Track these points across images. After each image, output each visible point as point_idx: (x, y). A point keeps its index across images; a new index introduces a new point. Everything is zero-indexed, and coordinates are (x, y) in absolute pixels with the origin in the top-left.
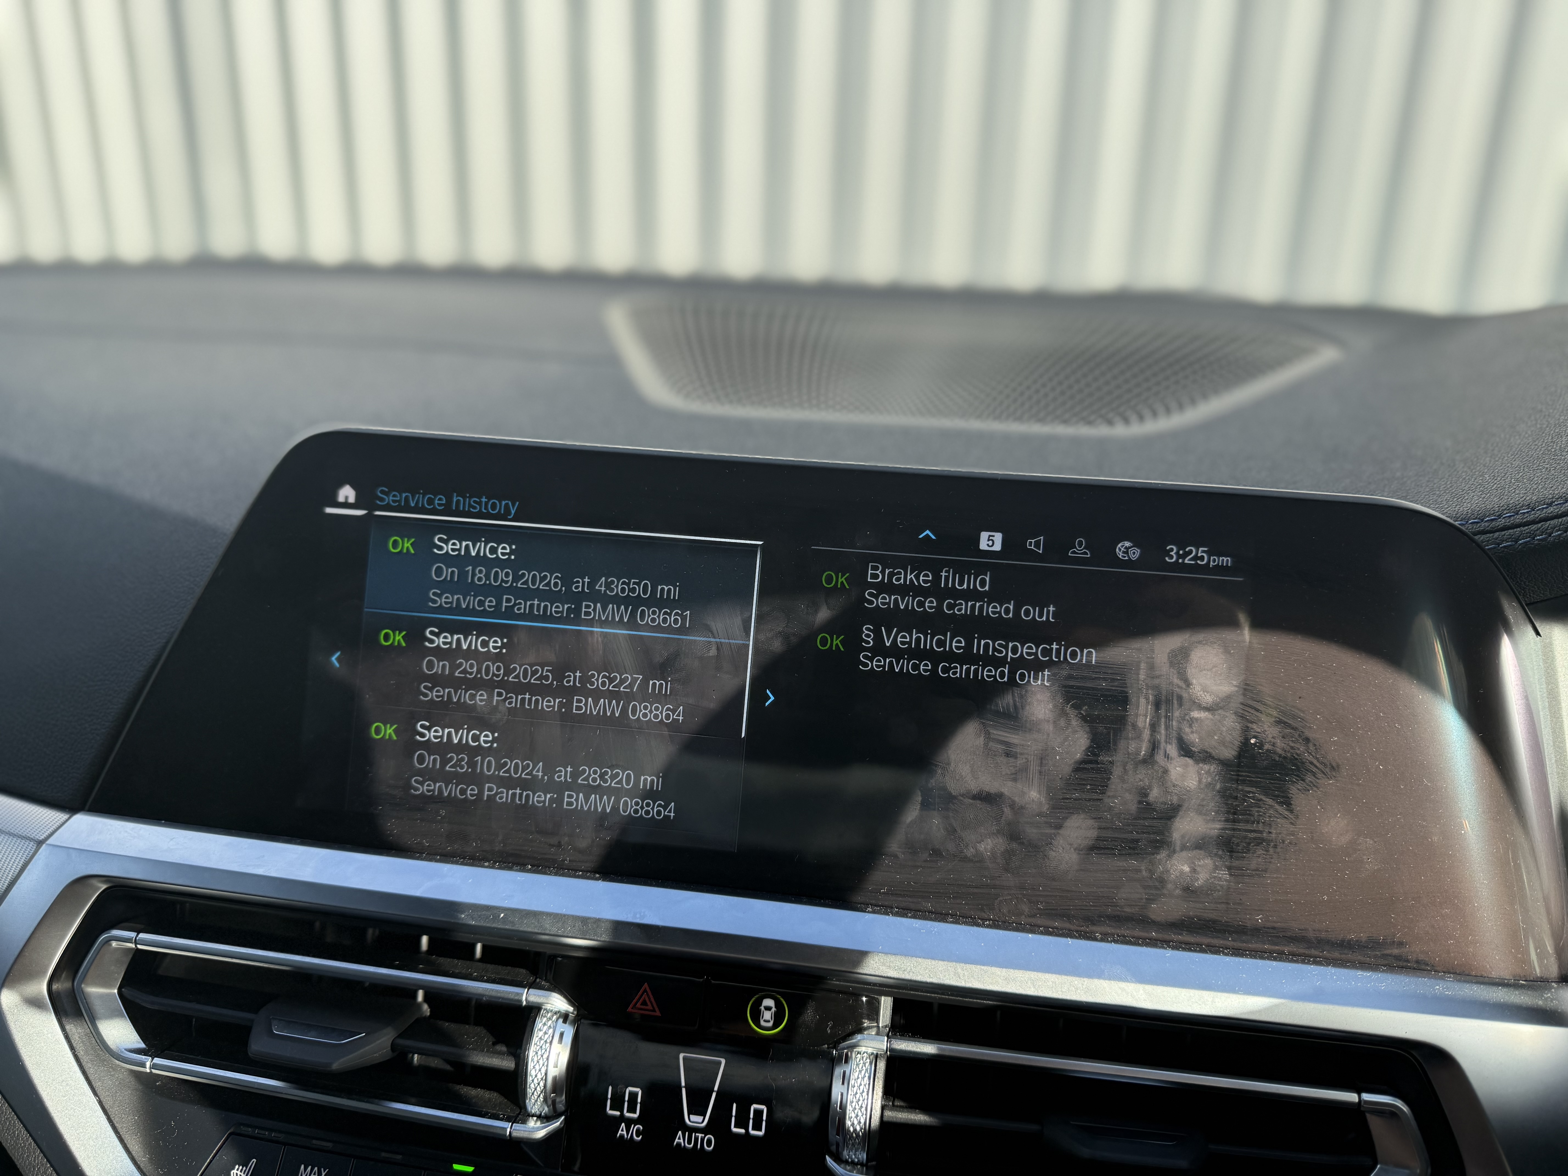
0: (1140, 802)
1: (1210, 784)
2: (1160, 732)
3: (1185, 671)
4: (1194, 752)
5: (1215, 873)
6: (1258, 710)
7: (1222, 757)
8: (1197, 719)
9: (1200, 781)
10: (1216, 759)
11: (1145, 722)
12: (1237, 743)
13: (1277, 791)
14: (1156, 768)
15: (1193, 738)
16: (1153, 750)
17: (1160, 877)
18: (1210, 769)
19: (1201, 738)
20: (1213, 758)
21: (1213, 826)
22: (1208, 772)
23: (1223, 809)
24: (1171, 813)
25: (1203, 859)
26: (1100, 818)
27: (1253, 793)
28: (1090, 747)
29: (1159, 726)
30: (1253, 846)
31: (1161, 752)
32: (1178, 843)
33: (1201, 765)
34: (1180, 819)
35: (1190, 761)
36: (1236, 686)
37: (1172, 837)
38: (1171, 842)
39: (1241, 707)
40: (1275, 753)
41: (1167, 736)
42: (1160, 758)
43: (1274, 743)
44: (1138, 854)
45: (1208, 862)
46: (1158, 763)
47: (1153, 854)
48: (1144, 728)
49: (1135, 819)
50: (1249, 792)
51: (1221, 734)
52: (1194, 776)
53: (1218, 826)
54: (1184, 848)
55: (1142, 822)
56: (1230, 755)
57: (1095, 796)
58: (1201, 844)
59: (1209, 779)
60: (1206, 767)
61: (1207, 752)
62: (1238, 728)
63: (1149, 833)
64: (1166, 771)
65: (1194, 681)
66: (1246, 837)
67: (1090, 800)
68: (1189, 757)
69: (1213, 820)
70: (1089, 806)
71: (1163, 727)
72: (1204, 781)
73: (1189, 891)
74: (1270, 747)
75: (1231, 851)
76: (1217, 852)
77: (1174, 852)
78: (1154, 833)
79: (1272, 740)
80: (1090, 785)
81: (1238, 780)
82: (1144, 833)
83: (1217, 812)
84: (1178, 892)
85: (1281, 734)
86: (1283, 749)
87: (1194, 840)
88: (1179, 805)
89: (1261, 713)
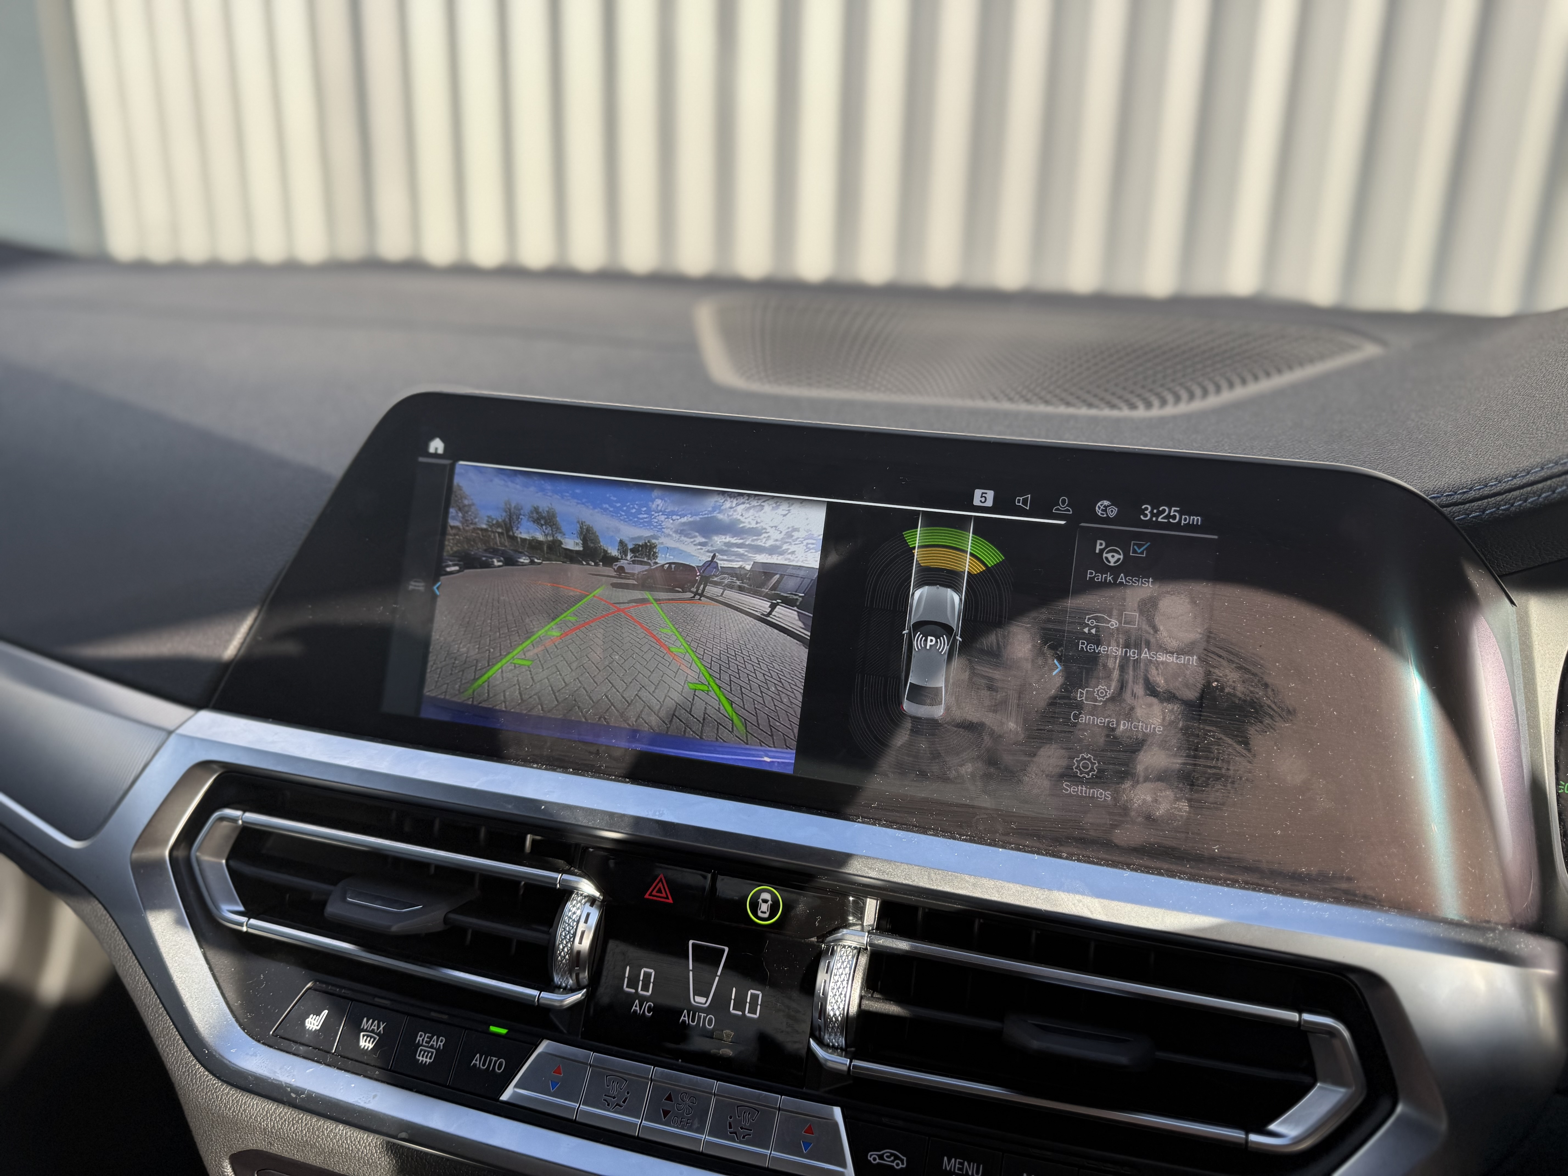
0: (1108, 736)
1: (1173, 722)
2: (1128, 674)
3: (1153, 618)
4: (1160, 692)
5: (1175, 804)
6: (1220, 656)
7: (1185, 698)
8: (1163, 663)
9: (1164, 719)
10: (1180, 700)
11: (1115, 663)
12: (1200, 686)
13: (1236, 731)
14: (1124, 705)
15: (1160, 681)
16: (1121, 688)
17: (1124, 805)
18: (1173, 709)
19: (1166, 681)
20: (1177, 698)
21: (1175, 761)
22: (1172, 711)
23: (1185, 746)
24: (1136, 746)
25: (1165, 790)
26: (1070, 749)
27: (1213, 732)
28: (1064, 684)
29: (1128, 667)
30: (1212, 781)
31: (1129, 692)
32: (1142, 774)
33: (1165, 704)
34: (1144, 752)
35: (1155, 700)
36: (1200, 633)
37: (1136, 769)
38: (1135, 773)
39: (1205, 652)
40: (1235, 696)
41: (1135, 677)
42: (1127, 696)
43: (1234, 687)
44: (1104, 783)
45: (1169, 793)
46: (1125, 700)
47: (1118, 784)
48: (1114, 669)
49: (1103, 751)
50: (1210, 731)
51: (1185, 677)
52: (1158, 714)
53: (1179, 761)
54: (1147, 779)
55: (1109, 753)
56: (1192, 696)
57: (1066, 729)
58: (1162, 777)
59: (1173, 717)
60: (1170, 706)
61: (1170, 692)
62: (1201, 671)
63: (1114, 764)
64: (1132, 709)
65: (1161, 628)
66: (1205, 773)
67: (1061, 732)
68: (1154, 696)
69: (1175, 756)
70: (1061, 737)
71: (1131, 668)
72: (1167, 718)
73: (1149, 818)
74: (1232, 691)
75: (1192, 785)
76: (1178, 784)
77: (1138, 782)
78: (1119, 764)
79: (1233, 684)
80: (1063, 718)
81: (1200, 719)
82: (1110, 764)
83: (1179, 748)
84: (1140, 819)
85: (1241, 679)
86: (1243, 693)
87: (1156, 773)
88: (1143, 740)
89: (1224, 659)
